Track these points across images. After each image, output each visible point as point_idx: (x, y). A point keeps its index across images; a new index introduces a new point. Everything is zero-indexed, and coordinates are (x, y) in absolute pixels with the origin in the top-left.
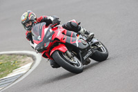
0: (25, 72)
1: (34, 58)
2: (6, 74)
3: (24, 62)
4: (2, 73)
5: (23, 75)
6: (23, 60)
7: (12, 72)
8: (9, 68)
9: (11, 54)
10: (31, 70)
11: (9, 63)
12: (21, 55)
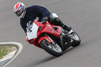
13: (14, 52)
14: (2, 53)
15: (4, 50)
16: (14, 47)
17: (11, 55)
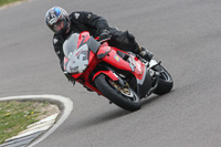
0: (46, 128)
1: (61, 106)
2: (17, 133)
3: (45, 113)
4: (10, 131)
5: (43, 133)
6: (44, 110)
7: (25, 128)
8: (20, 122)
9: (24, 100)
10: (56, 126)
11: (21, 115)
12: (40, 101)
13: (54, 117)
14: (27, 119)
15: (30, 111)
16: (53, 106)
17: (46, 123)
